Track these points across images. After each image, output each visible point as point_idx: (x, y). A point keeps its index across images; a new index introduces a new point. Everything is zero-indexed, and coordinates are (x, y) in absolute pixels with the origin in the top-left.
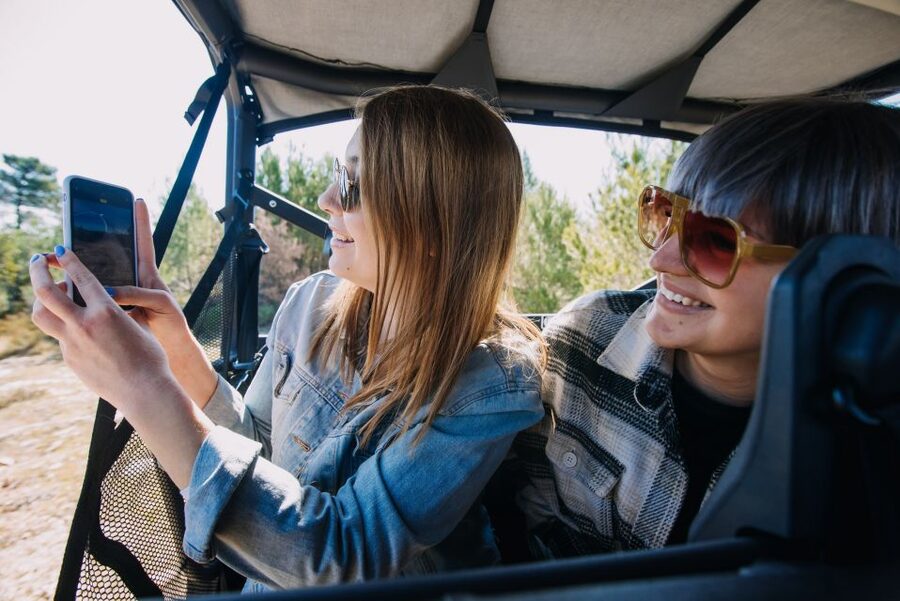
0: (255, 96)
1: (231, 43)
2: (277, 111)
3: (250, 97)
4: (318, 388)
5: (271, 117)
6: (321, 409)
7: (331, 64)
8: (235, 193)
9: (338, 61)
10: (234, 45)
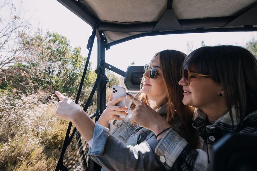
0: (104, 36)
1: (96, 24)
2: (111, 40)
3: (103, 36)
4: (127, 123)
5: (109, 42)
6: (128, 129)
7: (125, 23)
8: (99, 65)
9: (127, 22)
10: (97, 24)
